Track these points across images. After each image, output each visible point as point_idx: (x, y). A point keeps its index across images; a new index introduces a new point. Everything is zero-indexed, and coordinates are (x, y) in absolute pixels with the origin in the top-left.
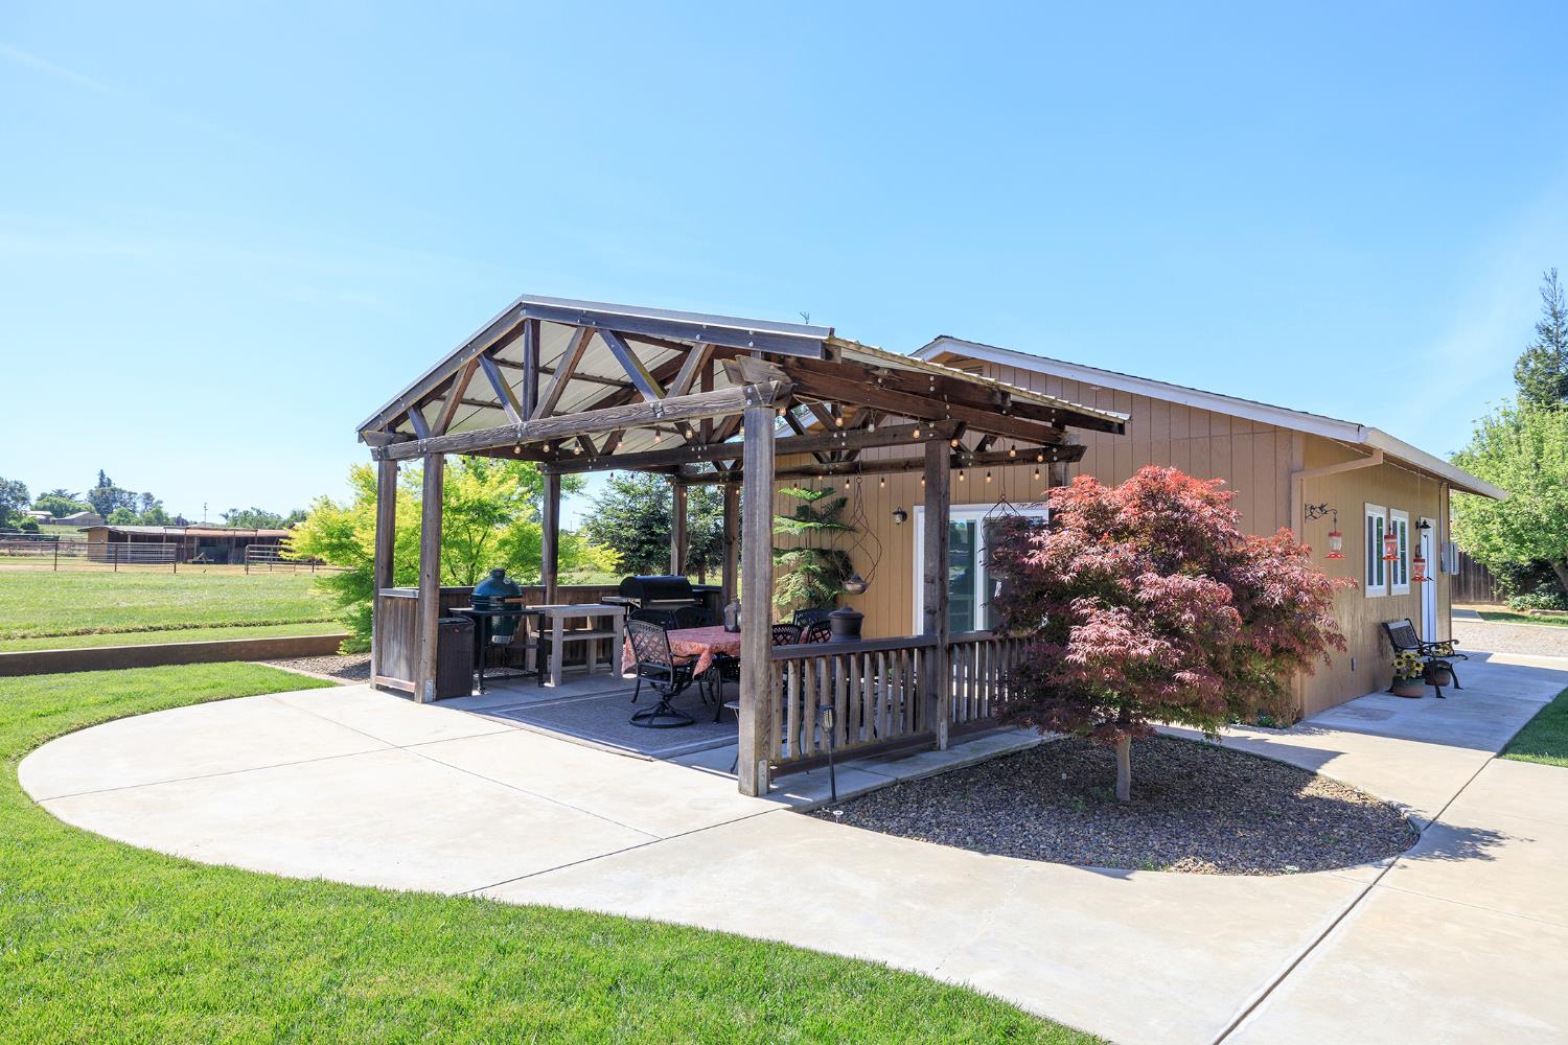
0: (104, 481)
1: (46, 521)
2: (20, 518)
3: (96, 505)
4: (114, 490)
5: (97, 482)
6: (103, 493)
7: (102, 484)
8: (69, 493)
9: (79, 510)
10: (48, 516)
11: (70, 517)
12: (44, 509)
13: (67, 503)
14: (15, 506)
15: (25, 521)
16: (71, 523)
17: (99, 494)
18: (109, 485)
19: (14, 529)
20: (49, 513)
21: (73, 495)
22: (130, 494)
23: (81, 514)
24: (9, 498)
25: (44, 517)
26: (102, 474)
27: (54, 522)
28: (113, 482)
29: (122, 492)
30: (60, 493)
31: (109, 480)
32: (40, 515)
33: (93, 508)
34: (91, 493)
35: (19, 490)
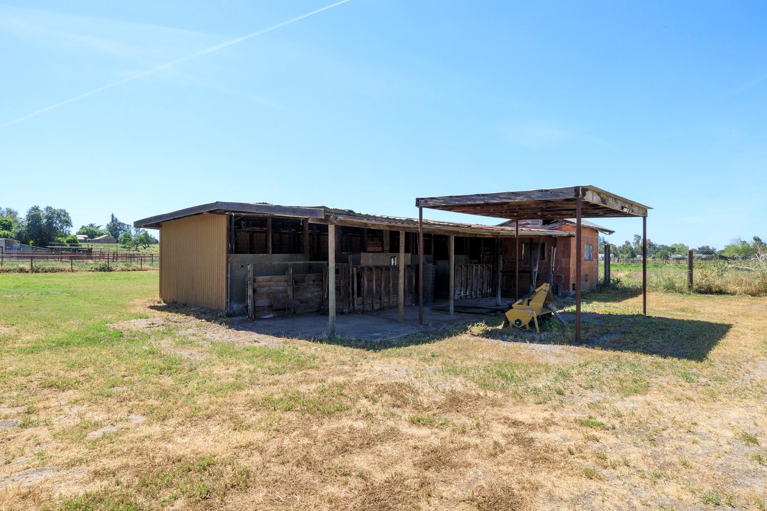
0: (114, 220)
1: (85, 241)
2: (66, 236)
3: (111, 232)
4: (119, 223)
5: (110, 220)
6: (114, 225)
7: (113, 221)
8: (97, 225)
9: (103, 234)
10: (86, 238)
11: (98, 238)
12: (83, 234)
13: (96, 231)
14: (62, 227)
15: (69, 238)
16: (98, 241)
17: (112, 226)
18: (116, 221)
19: (61, 244)
20: (86, 236)
21: (98, 227)
22: (128, 226)
23: (104, 236)
24: (58, 222)
25: (83, 239)
26: (113, 216)
27: (89, 241)
28: (118, 220)
29: (124, 224)
30: (91, 225)
31: (116, 219)
32: (81, 237)
33: (110, 233)
34: (108, 225)
35: (64, 216)
